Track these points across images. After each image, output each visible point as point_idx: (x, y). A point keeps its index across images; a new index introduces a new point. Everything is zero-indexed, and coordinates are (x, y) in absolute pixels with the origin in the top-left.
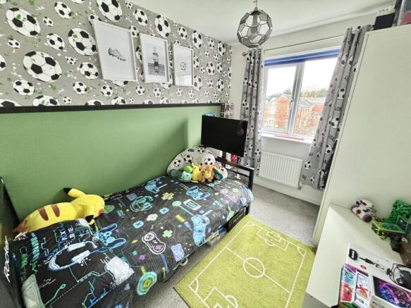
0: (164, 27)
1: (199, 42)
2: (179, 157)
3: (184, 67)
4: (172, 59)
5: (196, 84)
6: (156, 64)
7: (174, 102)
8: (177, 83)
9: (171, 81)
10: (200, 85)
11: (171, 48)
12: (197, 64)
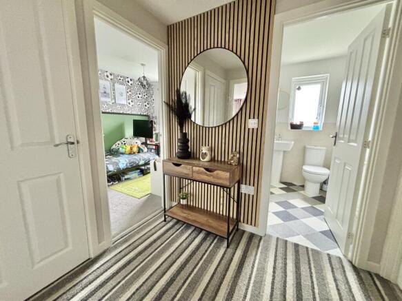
0: (110, 76)
1: (130, 82)
2: (119, 142)
3: (121, 94)
4: (114, 90)
5: (129, 103)
6: (105, 93)
7: (115, 111)
8: (117, 102)
9: (113, 101)
10: (132, 104)
11: (114, 85)
12: (130, 93)
